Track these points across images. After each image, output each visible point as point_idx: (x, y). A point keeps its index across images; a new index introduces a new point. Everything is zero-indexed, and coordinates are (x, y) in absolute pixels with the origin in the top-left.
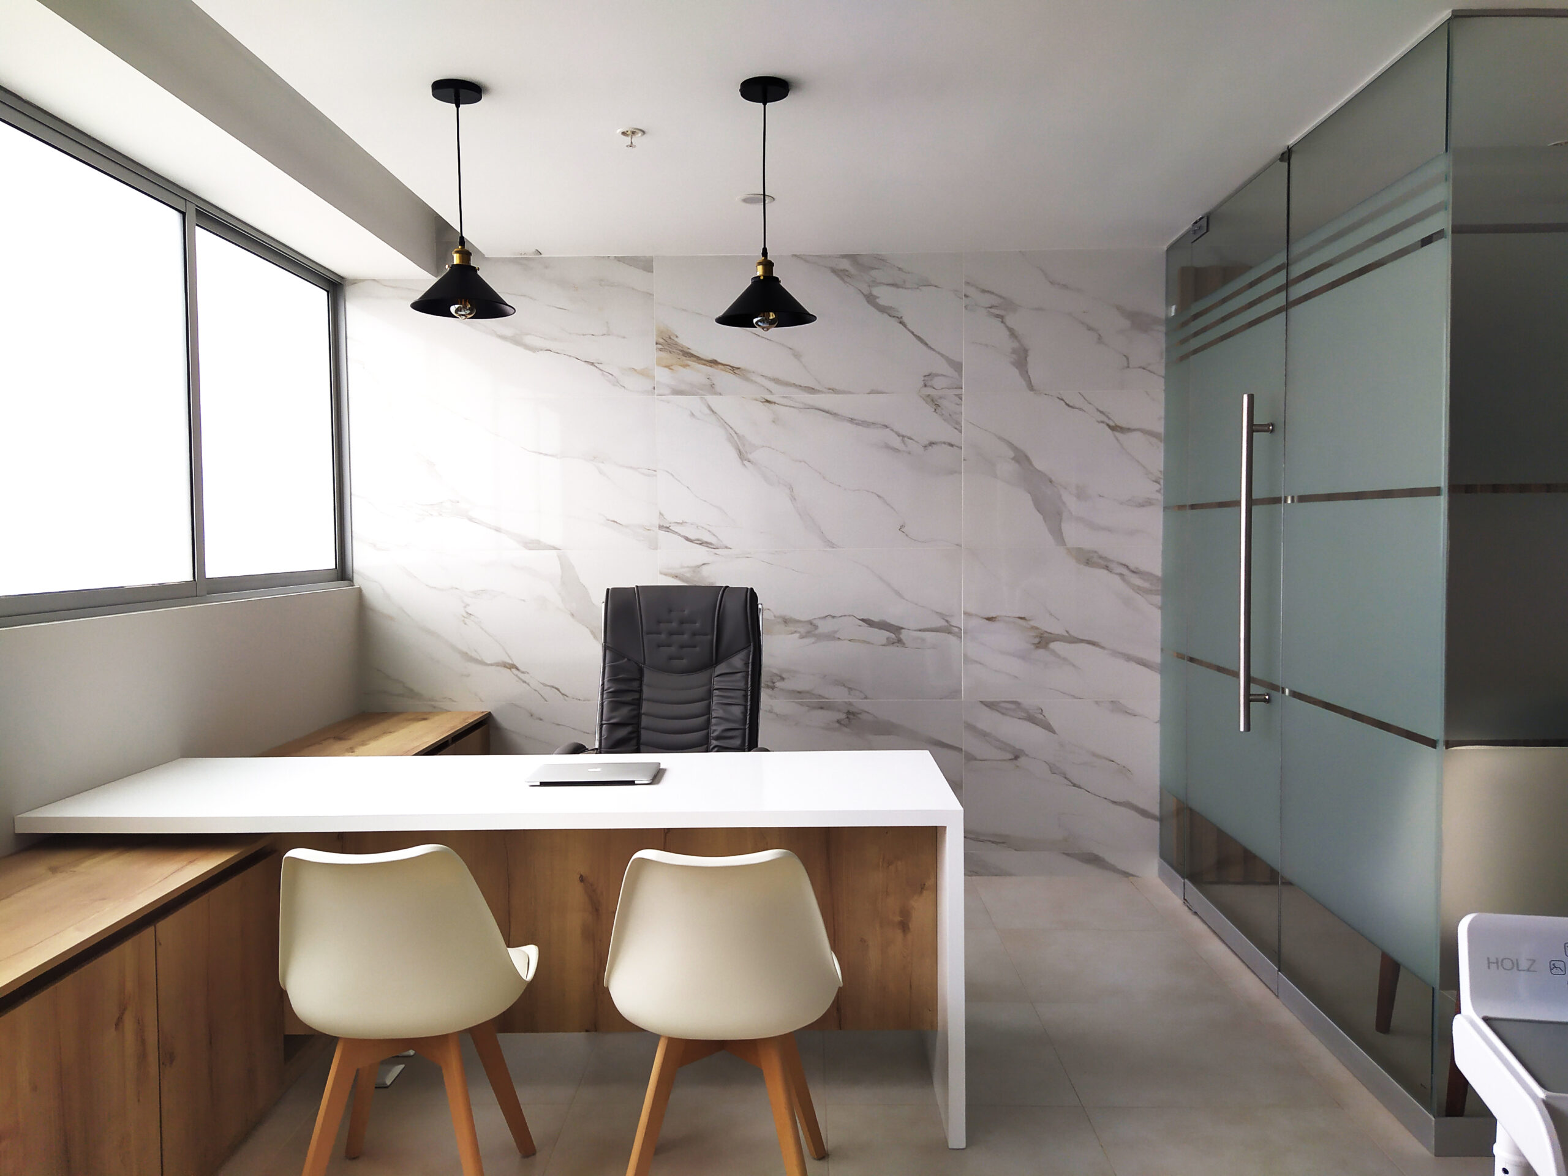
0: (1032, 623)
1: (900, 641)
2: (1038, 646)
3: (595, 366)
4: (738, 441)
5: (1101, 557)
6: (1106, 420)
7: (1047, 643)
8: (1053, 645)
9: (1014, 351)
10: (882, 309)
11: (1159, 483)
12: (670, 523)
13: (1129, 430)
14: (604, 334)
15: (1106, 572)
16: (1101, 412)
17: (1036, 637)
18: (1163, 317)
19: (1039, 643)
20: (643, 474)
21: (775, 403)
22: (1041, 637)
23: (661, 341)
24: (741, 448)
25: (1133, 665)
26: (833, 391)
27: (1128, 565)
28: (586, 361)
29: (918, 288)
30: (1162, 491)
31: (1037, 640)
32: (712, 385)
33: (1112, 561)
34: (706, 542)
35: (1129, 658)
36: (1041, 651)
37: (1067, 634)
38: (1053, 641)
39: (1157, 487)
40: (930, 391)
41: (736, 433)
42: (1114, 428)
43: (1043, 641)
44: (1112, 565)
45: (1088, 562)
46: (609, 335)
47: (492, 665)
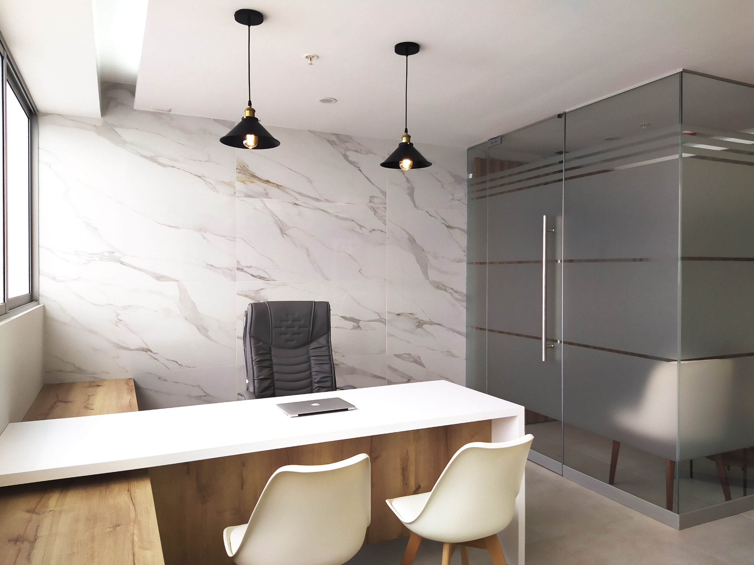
0: (416, 316)
1: (359, 327)
2: (418, 327)
3: (201, 178)
4: (280, 224)
5: (443, 285)
6: (445, 222)
7: (422, 325)
8: (424, 326)
9: (408, 188)
10: (351, 163)
11: (465, 252)
12: (243, 267)
13: (454, 228)
14: (207, 161)
15: (444, 292)
16: (443, 219)
17: (417, 322)
18: (466, 178)
19: (419, 325)
20: (228, 239)
21: (299, 205)
22: (419, 323)
23: (240, 168)
24: (282, 228)
25: (455, 334)
26: (328, 201)
27: (454, 288)
28: (196, 175)
29: (367, 154)
30: (466, 255)
31: (417, 324)
32: (267, 194)
33: (447, 287)
34: (263, 277)
35: (454, 331)
36: (419, 329)
37: (429, 321)
38: (424, 324)
39: (464, 254)
40: (372, 204)
41: (279, 220)
42: (448, 227)
43: (420, 324)
44: (447, 289)
45: (438, 287)
46: (210, 162)
47: (134, 350)
